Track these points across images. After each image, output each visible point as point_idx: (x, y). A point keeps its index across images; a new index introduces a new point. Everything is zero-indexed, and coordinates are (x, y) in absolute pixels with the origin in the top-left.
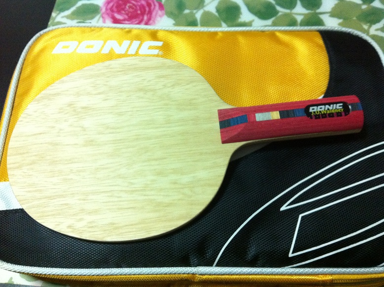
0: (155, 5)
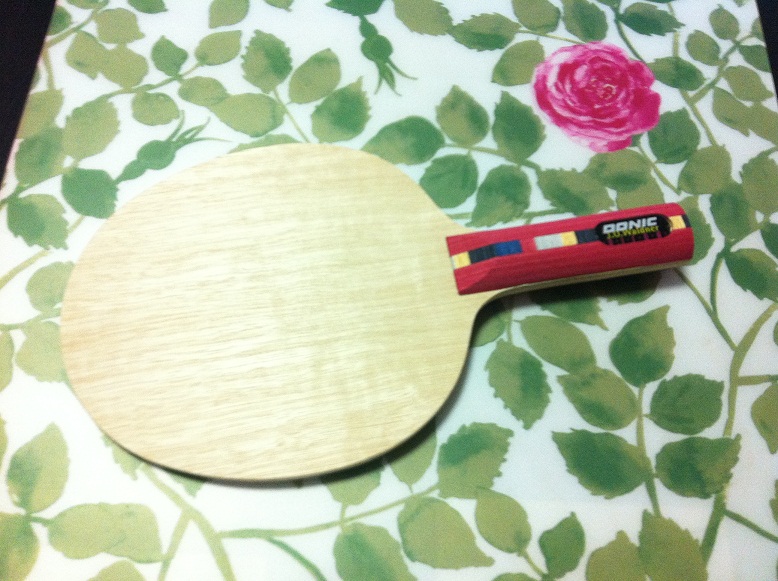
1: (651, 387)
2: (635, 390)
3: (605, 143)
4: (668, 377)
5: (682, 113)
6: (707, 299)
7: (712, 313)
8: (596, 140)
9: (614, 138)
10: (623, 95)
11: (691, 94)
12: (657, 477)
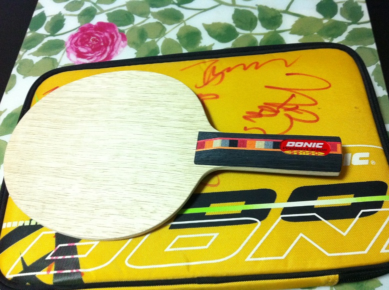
0: (118, 37)
1: (238, 30)
2: (240, 35)
3: (122, 42)
4: (234, 25)
5: (108, 15)
6: (199, 11)
7: (205, 10)
8: (120, 45)
9: (120, 38)
10: (97, 35)
11: (98, 11)
12: (275, 30)
